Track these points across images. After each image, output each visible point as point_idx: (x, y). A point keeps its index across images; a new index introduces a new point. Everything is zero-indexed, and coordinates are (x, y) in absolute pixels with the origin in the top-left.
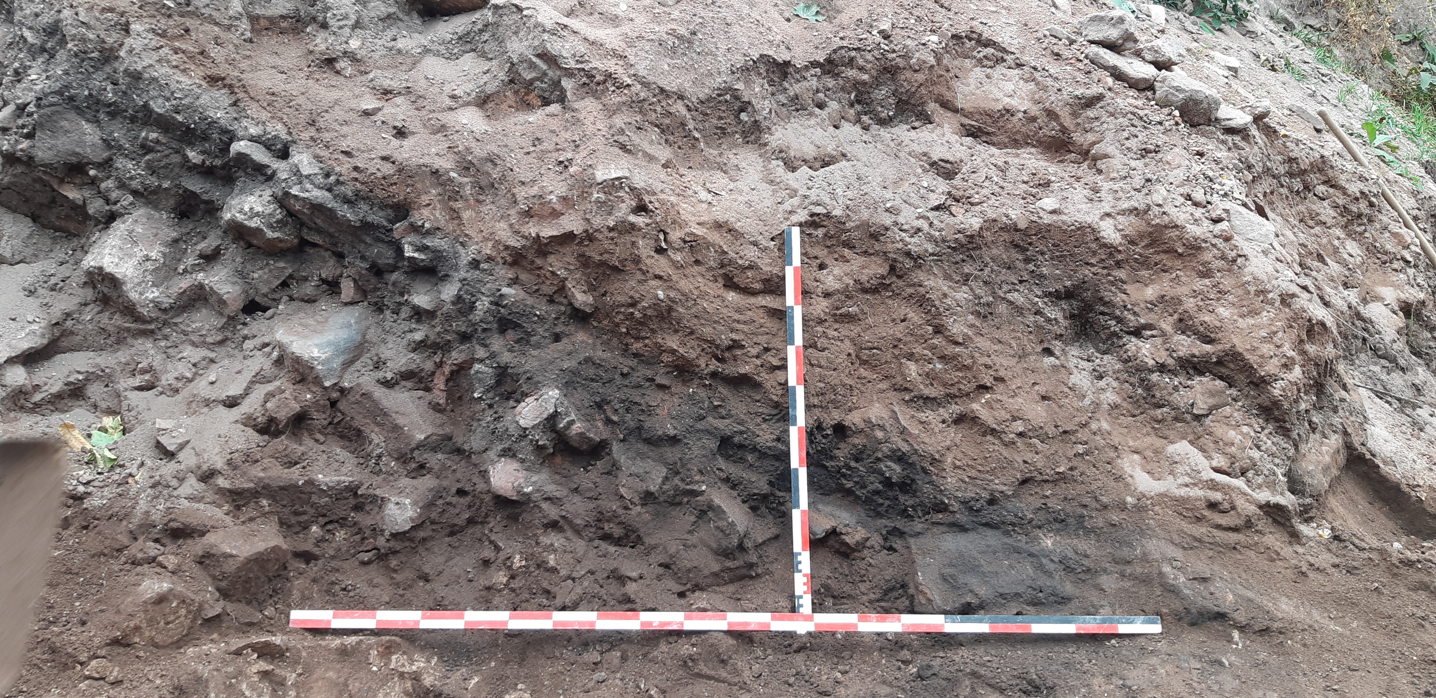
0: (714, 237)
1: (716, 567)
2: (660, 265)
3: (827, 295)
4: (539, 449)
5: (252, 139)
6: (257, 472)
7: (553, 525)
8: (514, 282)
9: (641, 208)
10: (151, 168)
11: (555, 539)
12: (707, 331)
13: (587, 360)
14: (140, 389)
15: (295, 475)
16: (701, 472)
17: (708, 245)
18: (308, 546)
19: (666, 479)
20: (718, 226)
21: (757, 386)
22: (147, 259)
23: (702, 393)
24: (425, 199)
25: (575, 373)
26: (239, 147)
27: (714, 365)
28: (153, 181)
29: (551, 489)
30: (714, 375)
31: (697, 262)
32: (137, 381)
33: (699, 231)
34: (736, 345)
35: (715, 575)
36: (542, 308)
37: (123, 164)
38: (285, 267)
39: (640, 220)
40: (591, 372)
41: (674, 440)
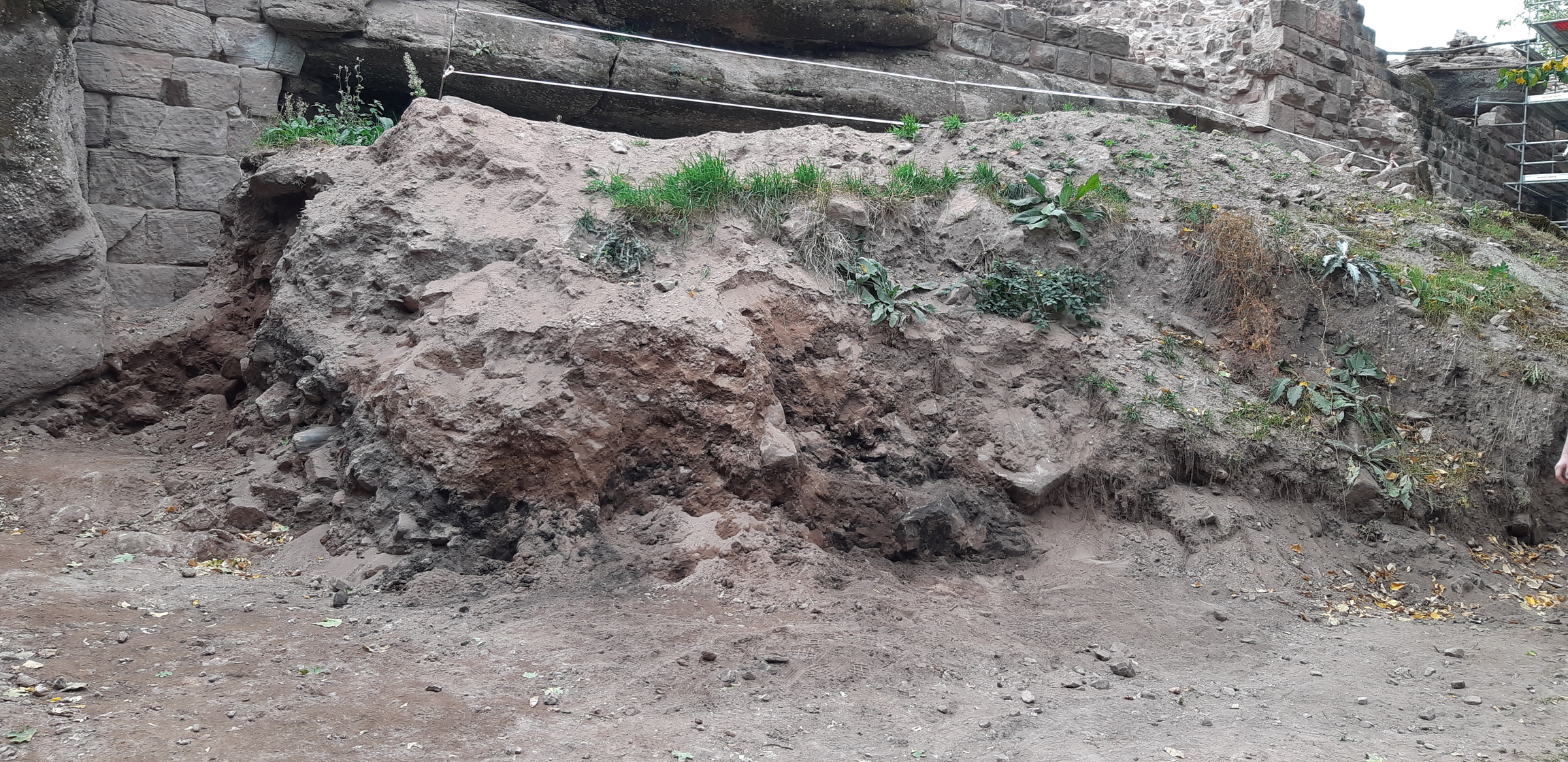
0: (432, 403)
1: (391, 545)
2: (407, 413)
3: (474, 434)
4: (350, 486)
5: (313, 355)
6: (264, 482)
7: (347, 520)
8: (366, 417)
9: (405, 388)
10: (287, 366)
11: (347, 526)
12: (417, 443)
13: (378, 452)
14: (261, 453)
15: (278, 486)
16: (401, 504)
17: (428, 406)
18: (274, 515)
19: (389, 506)
20: (435, 399)
21: (435, 471)
22: (274, 401)
23: (415, 472)
24: (352, 382)
25: (370, 456)
26: (306, 358)
27: (421, 459)
28: (286, 371)
29: (350, 505)
30: (421, 464)
31: (423, 413)
32: (260, 450)
33: (426, 400)
34: (429, 452)
35: (391, 548)
36: (371, 428)
37: (278, 363)
38: (314, 409)
39: (402, 392)
40: (378, 457)
41: (395, 489)
